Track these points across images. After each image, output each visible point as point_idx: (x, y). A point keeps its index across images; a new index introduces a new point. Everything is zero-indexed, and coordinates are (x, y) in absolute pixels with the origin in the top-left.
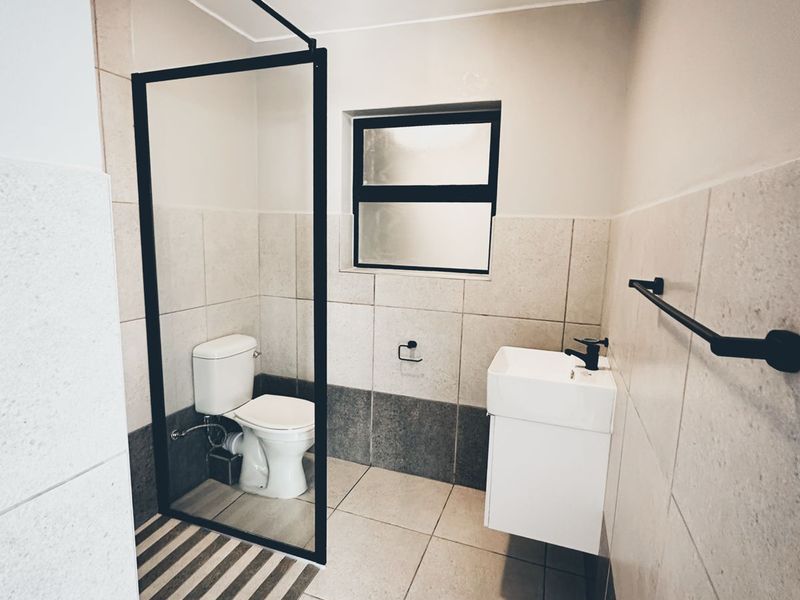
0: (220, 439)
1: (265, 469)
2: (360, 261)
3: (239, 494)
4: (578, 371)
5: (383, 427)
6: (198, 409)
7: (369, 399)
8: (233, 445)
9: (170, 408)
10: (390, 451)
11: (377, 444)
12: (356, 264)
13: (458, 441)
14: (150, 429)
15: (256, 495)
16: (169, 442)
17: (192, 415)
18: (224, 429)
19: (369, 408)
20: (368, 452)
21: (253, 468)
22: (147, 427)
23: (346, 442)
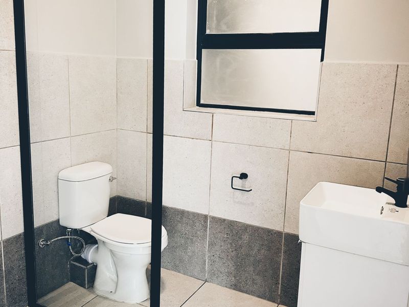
0: (79, 249)
1: (114, 277)
2: (202, 102)
3: (92, 296)
4: (387, 207)
5: (217, 248)
6: (62, 223)
7: (206, 222)
8: (90, 255)
9: (39, 221)
10: (222, 270)
11: (213, 262)
12: (199, 104)
13: (283, 266)
14: (22, 237)
15: (106, 298)
16: (37, 248)
17: (57, 228)
18: (83, 241)
19: (206, 230)
20: (204, 268)
21: (105, 276)
22: (20, 235)
23: (186, 258)
